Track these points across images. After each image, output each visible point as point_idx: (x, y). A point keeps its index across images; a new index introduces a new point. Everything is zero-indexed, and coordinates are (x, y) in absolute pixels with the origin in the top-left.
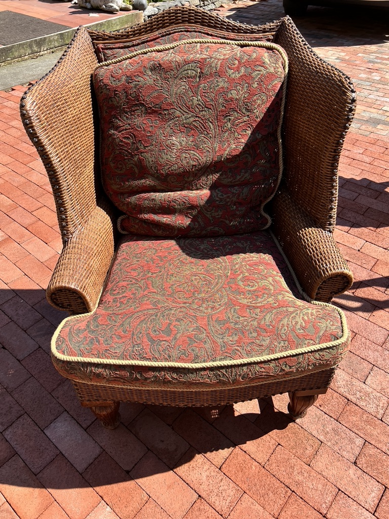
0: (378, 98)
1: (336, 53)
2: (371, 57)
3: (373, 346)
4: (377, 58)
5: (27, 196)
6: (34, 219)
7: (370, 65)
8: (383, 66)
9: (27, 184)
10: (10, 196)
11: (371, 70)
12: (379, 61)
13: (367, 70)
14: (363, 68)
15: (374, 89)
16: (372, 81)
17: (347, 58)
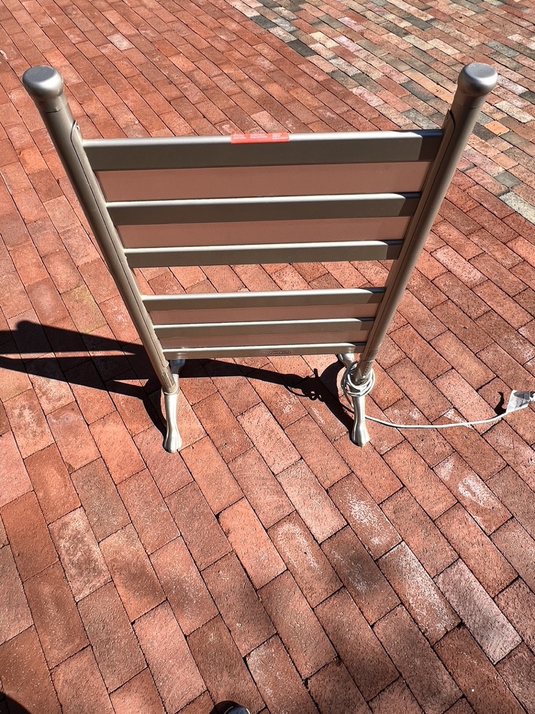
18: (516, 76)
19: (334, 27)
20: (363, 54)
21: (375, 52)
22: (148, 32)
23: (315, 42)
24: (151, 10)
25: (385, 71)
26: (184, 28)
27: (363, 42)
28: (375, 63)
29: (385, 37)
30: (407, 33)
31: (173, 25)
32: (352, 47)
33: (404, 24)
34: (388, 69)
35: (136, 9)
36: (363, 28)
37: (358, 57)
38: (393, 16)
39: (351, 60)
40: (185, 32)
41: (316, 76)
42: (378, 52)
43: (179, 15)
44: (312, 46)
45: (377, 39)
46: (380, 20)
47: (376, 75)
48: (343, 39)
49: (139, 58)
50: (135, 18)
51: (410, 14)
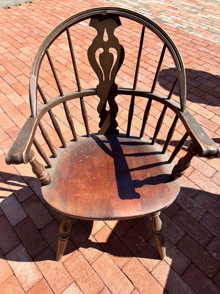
3: (204, 178)
5: (15, 68)
6: (16, 81)
9: (16, 60)
10: (5, 66)
19: (167, 13)
20: (185, 21)
21: (189, 20)
23: (163, 18)
27: (182, 17)
28: (191, 23)
29: (189, 15)
30: (197, 13)
32: (179, 19)
33: (193, 10)
34: (198, 25)
36: (179, 12)
37: (183, 22)
38: (188, 8)
39: (181, 23)
41: (172, 29)
44: (163, 20)
45: (186, 16)
46: (183, 9)
47: (195, 27)
48: (173, 17)
51: (193, 7)
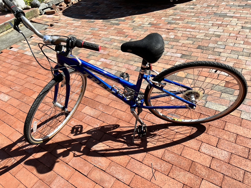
0: (173, 55)
1: (149, 19)
2: (170, 19)
4: (173, 19)
7: (168, 26)
8: (176, 26)
11: (169, 31)
12: (174, 22)
13: (167, 30)
14: (164, 30)
15: (170, 46)
16: (169, 40)
17: (155, 22)
18: (174, 51)
19: (96, 55)
20: (113, 63)
21: (118, 60)
22: (16, 87)
24: (14, 76)
25: (126, 67)
26: (33, 79)
27: (111, 58)
28: (120, 65)
29: (118, 53)
31: (27, 80)
32: (108, 62)
34: (127, 66)
35: (7, 78)
36: (107, 52)
37: (112, 65)
38: (116, 43)
39: (110, 67)
40: (34, 81)
42: (119, 60)
43: (28, 74)
45: (115, 55)
46: (112, 46)
47: (123, 70)
48: (102, 60)
49: (16, 103)
50: (8, 82)
51: (121, 40)
